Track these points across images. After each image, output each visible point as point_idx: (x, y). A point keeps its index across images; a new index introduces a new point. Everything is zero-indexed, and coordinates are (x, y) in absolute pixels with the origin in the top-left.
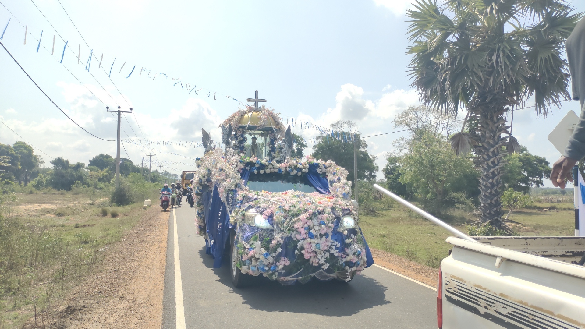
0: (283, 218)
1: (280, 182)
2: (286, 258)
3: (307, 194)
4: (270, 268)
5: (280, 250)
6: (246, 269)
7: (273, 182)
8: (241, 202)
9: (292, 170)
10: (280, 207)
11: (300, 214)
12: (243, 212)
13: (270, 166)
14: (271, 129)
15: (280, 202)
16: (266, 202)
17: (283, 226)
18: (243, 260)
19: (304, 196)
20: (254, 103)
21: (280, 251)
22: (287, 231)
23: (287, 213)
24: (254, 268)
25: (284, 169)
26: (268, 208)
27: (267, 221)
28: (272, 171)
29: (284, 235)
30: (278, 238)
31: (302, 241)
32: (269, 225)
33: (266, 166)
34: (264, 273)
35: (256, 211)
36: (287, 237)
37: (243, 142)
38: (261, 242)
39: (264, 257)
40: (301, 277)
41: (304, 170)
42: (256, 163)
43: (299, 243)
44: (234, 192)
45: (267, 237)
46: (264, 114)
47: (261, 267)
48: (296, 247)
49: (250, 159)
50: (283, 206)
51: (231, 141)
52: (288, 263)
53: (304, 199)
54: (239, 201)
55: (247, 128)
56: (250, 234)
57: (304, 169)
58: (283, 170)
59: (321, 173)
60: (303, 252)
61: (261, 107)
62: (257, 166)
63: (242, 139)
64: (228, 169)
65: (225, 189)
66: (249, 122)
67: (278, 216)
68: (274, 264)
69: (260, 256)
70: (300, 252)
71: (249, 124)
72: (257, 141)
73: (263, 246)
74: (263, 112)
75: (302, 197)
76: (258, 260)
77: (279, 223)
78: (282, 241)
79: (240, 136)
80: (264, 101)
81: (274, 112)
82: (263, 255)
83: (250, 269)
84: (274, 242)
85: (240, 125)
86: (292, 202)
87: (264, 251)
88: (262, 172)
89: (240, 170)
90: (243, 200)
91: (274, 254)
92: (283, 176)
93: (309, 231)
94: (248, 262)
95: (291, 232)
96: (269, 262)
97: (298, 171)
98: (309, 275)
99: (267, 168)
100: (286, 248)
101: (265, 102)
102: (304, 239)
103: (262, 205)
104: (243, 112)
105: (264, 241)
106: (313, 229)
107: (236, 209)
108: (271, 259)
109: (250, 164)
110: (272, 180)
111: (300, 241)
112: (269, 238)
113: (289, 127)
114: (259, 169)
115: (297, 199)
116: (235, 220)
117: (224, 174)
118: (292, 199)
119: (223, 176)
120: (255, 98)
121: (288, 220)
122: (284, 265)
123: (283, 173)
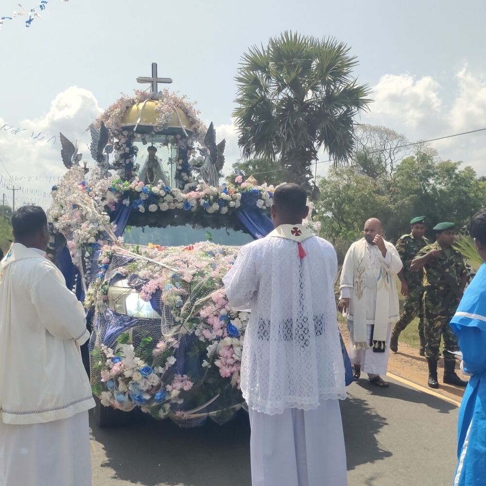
0: (178, 298)
1: (188, 226)
2: (185, 376)
3: (230, 248)
4: (153, 396)
5: (172, 360)
6: (108, 398)
7: (176, 226)
8: (106, 267)
9: (210, 204)
10: (174, 277)
11: (213, 290)
12: (106, 286)
13: (169, 198)
14: (180, 131)
15: (175, 265)
16: (150, 266)
17: (180, 314)
18: (102, 380)
19: (225, 254)
20: (149, 85)
21: (173, 363)
22: (186, 323)
23: (186, 288)
24: (121, 397)
25: (195, 202)
26: (153, 278)
27: (149, 303)
28: (173, 206)
29: (180, 332)
30: (168, 338)
31: (216, 343)
32: (153, 311)
33: (161, 197)
34: (142, 405)
35: (129, 284)
36: (187, 335)
37: (131, 156)
38: (135, 346)
39: (140, 375)
40: (215, 412)
41: (232, 204)
42: (141, 192)
43: (210, 346)
44: (95, 247)
45: (147, 336)
46: (166, 104)
47: (135, 395)
48: (203, 355)
49: (130, 186)
50: (181, 274)
51: (106, 154)
52: (188, 386)
53: (223, 259)
54: (101, 264)
55: (135, 129)
56: (115, 329)
57: (232, 200)
58: (193, 203)
59: (264, 208)
60: (218, 363)
61: (162, 91)
62: (143, 197)
63: (127, 150)
64: (86, 204)
65: (78, 242)
66: (139, 120)
67: (171, 294)
68: (162, 388)
69: (132, 375)
70: (213, 364)
71: (138, 121)
72: (157, 154)
73: (139, 355)
74: (165, 100)
75: (221, 255)
76: (130, 382)
77: (172, 308)
78: (176, 344)
79: (123, 145)
80: (168, 81)
81: (185, 101)
82: (139, 371)
83: (114, 399)
84: (161, 345)
85: (124, 125)
86: (198, 266)
87: (142, 364)
88: (153, 208)
89: (111, 206)
90: (110, 263)
91: (160, 368)
92: (194, 215)
93: (230, 322)
94: (110, 385)
95: (195, 325)
96: (151, 384)
97: (221, 206)
98: (230, 408)
99: (163, 202)
100: (186, 356)
101: (170, 83)
102: (219, 339)
103: (141, 274)
104: (129, 101)
105: (141, 343)
106: (237, 319)
107: (97, 281)
108: (154, 379)
109: (131, 194)
110: (174, 224)
111: (211, 343)
112: (151, 339)
113: (211, 125)
114: (147, 203)
115: (209, 259)
116: (93, 302)
117: (78, 213)
118: (199, 260)
119: (76, 217)
120: (151, 76)
121: (188, 302)
122: (182, 390)
123: (194, 210)
